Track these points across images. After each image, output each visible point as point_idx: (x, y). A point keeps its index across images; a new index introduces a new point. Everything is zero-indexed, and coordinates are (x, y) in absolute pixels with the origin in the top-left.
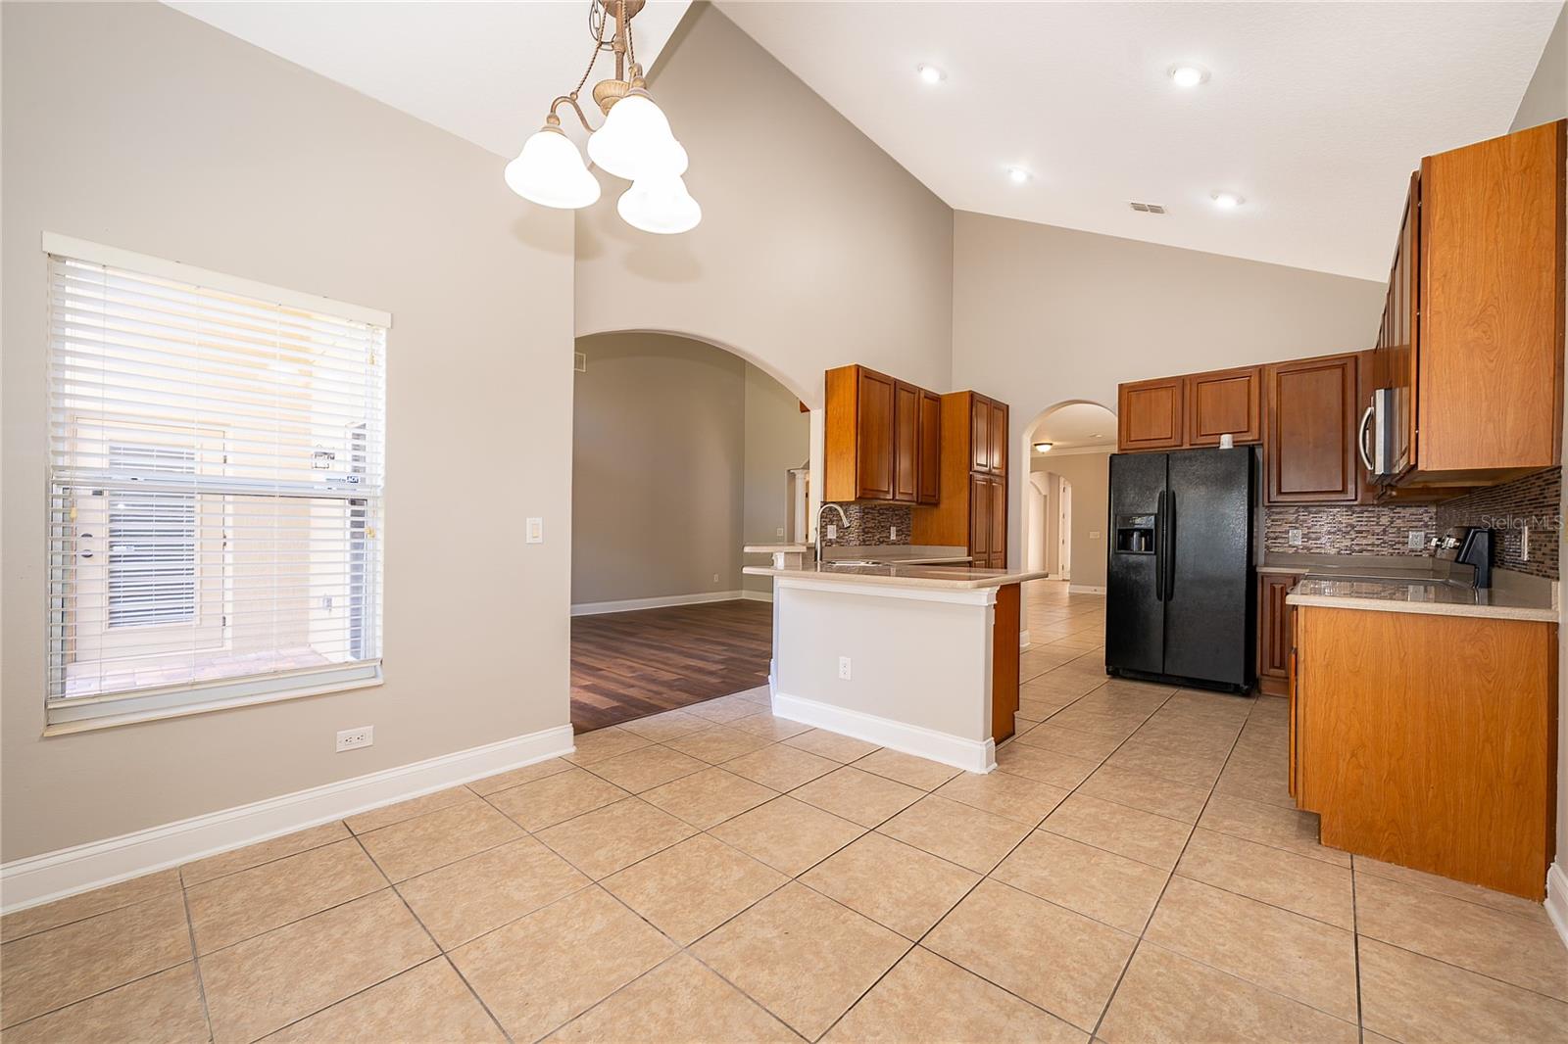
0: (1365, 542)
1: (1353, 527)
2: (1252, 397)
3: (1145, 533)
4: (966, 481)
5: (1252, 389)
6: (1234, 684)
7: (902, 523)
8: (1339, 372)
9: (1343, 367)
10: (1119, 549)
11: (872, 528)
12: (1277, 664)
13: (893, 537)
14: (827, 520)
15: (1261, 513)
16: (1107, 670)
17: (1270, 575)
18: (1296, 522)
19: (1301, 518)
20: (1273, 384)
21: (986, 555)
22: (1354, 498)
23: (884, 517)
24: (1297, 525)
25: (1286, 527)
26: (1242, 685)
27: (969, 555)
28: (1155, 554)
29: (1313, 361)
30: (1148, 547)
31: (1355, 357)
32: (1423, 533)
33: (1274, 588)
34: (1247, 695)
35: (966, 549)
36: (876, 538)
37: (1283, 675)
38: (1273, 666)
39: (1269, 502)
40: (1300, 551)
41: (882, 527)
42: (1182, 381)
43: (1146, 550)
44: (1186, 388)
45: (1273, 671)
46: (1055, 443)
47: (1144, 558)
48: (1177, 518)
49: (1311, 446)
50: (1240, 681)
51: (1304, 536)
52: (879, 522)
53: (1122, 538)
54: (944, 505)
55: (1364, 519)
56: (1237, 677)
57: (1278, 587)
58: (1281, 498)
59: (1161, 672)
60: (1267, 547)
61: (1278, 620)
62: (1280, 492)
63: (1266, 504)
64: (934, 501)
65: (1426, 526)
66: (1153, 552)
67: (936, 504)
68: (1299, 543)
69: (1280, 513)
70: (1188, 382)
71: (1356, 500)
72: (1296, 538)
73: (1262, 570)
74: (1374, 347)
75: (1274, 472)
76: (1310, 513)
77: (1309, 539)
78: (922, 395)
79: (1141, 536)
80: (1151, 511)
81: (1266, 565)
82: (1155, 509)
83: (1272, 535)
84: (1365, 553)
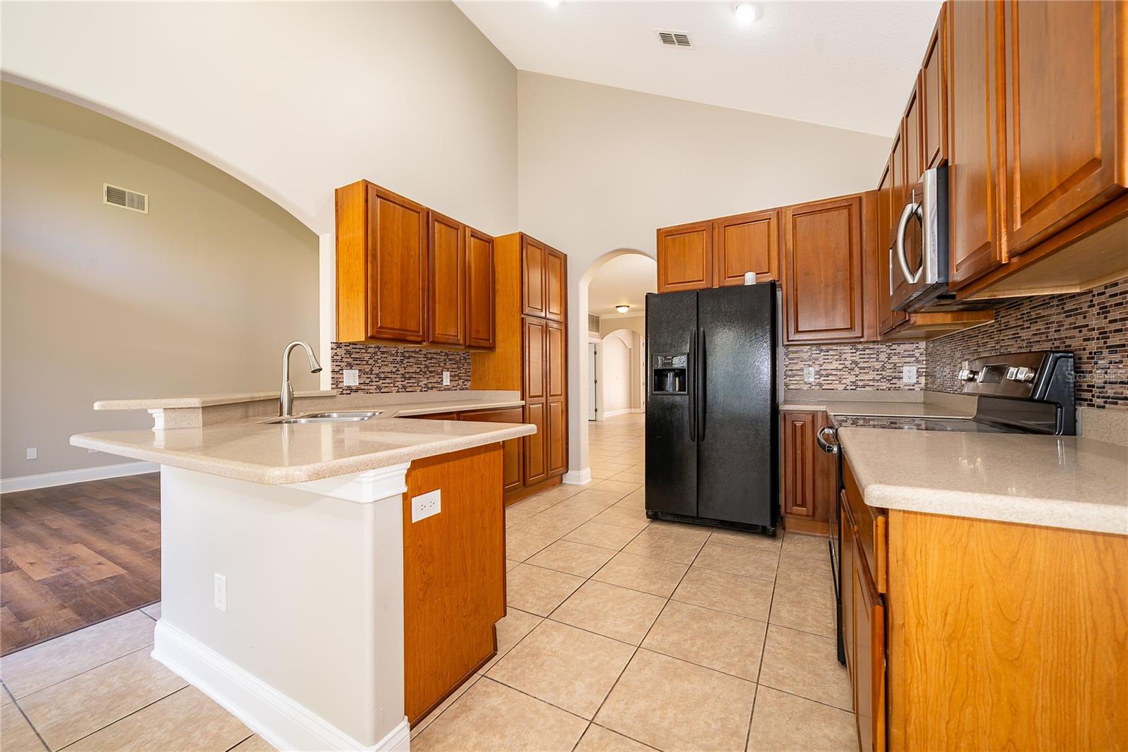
0: (866, 377)
1: (856, 363)
2: (771, 239)
3: (680, 373)
4: (518, 324)
5: (771, 231)
6: (762, 526)
7: (459, 368)
8: (845, 212)
9: (849, 207)
10: (655, 390)
11: (415, 372)
12: (799, 502)
13: (446, 381)
14: (343, 364)
15: (781, 351)
16: (647, 513)
17: (791, 412)
18: (810, 360)
19: (814, 356)
20: (790, 226)
21: (543, 400)
22: (860, 335)
23: (433, 361)
24: (811, 363)
25: (801, 365)
26: (769, 527)
27: (523, 399)
28: (688, 394)
29: (823, 203)
30: (682, 388)
31: (859, 199)
32: (915, 369)
33: (795, 425)
34: (773, 536)
35: (518, 393)
36: (421, 384)
37: (805, 513)
38: (796, 505)
39: (788, 341)
40: (813, 387)
41: (431, 372)
42: (711, 227)
43: (680, 390)
44: (715, 230)
45: (797, 509)
46: (631, 306)
47: (678, 398)
48: (707, 357)
49: (823, 285)
50: (767, 523)
51: (817, 373)
52: (427, 367)
53: (658, 378)
54: (498, 350)
55: (866, 356)
56: (765, 521)
57: (798, 424)
58: (798, 337)
59: (696, 515)
60: (786, 385)
61: (799, 458)
62: (797, 331)
63: (786, 343)
64: (488, 345)
65: (918, 361)
66: (686, 393)
67: (492, 348)
68: (811, 380)
69: (797, 352)
70: (716, 226)
71: (862, 337)
72: (810, 375)
73: (783, 408)
74: (877, 188)
75: (791, 312)
76: (821, 351)
77: (821, 376)
78: (468, 233)
79: (675, 376)
80: (685, 351)
81: (786, 402)
82: (687, 348)
83: (789, 373)
84: (867, 388)
